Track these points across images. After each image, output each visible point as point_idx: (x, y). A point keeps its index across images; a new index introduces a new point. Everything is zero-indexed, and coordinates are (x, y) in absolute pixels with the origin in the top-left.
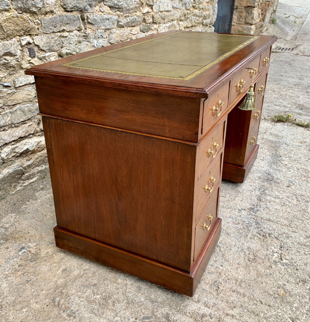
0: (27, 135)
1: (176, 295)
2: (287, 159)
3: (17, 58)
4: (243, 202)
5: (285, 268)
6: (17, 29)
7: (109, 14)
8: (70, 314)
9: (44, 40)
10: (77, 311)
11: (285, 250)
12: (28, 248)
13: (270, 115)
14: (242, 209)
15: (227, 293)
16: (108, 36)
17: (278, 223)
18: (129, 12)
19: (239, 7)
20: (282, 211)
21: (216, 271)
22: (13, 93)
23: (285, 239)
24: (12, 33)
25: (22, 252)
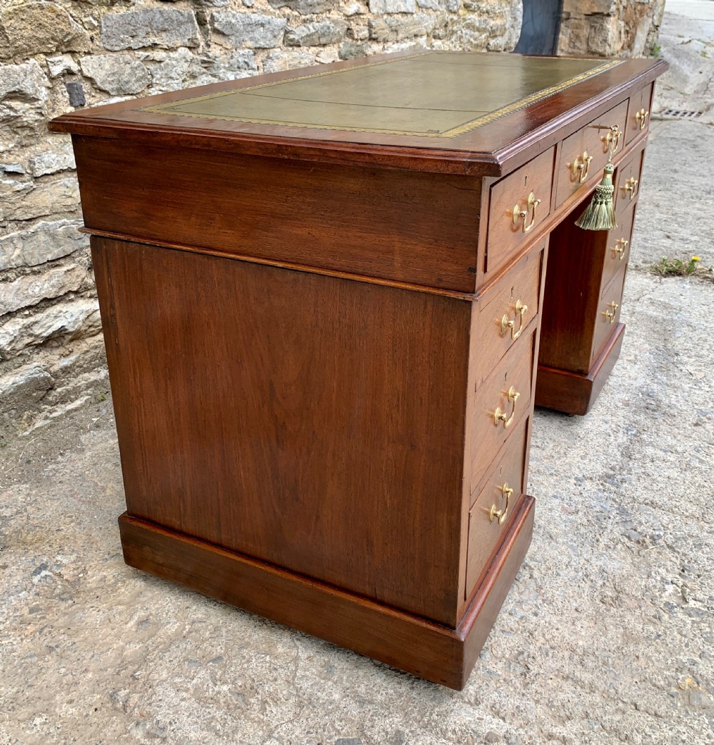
0: (61, 293)
1: (421, 685)
2: (692, 360)
3: (38, 106)
4: (586, 461)
5: (693, 622)
6: (41, 37)
7: (264, 11)
8: (153, 731)
9: (107, 67)
10: (170, 723)
11: (692, 577)
12: (55, 567)
13: (648, 258)
14: (584, 476)
15: (550, 681)
16: (261, 64)
17: (673, 512)
18: (313, 10)
19: (572, 15)
20: (684, 482)
21: (521, 627)
22: (29, 191)
23: (691, 550)
24: (28, 45)
25: (42, 577)
